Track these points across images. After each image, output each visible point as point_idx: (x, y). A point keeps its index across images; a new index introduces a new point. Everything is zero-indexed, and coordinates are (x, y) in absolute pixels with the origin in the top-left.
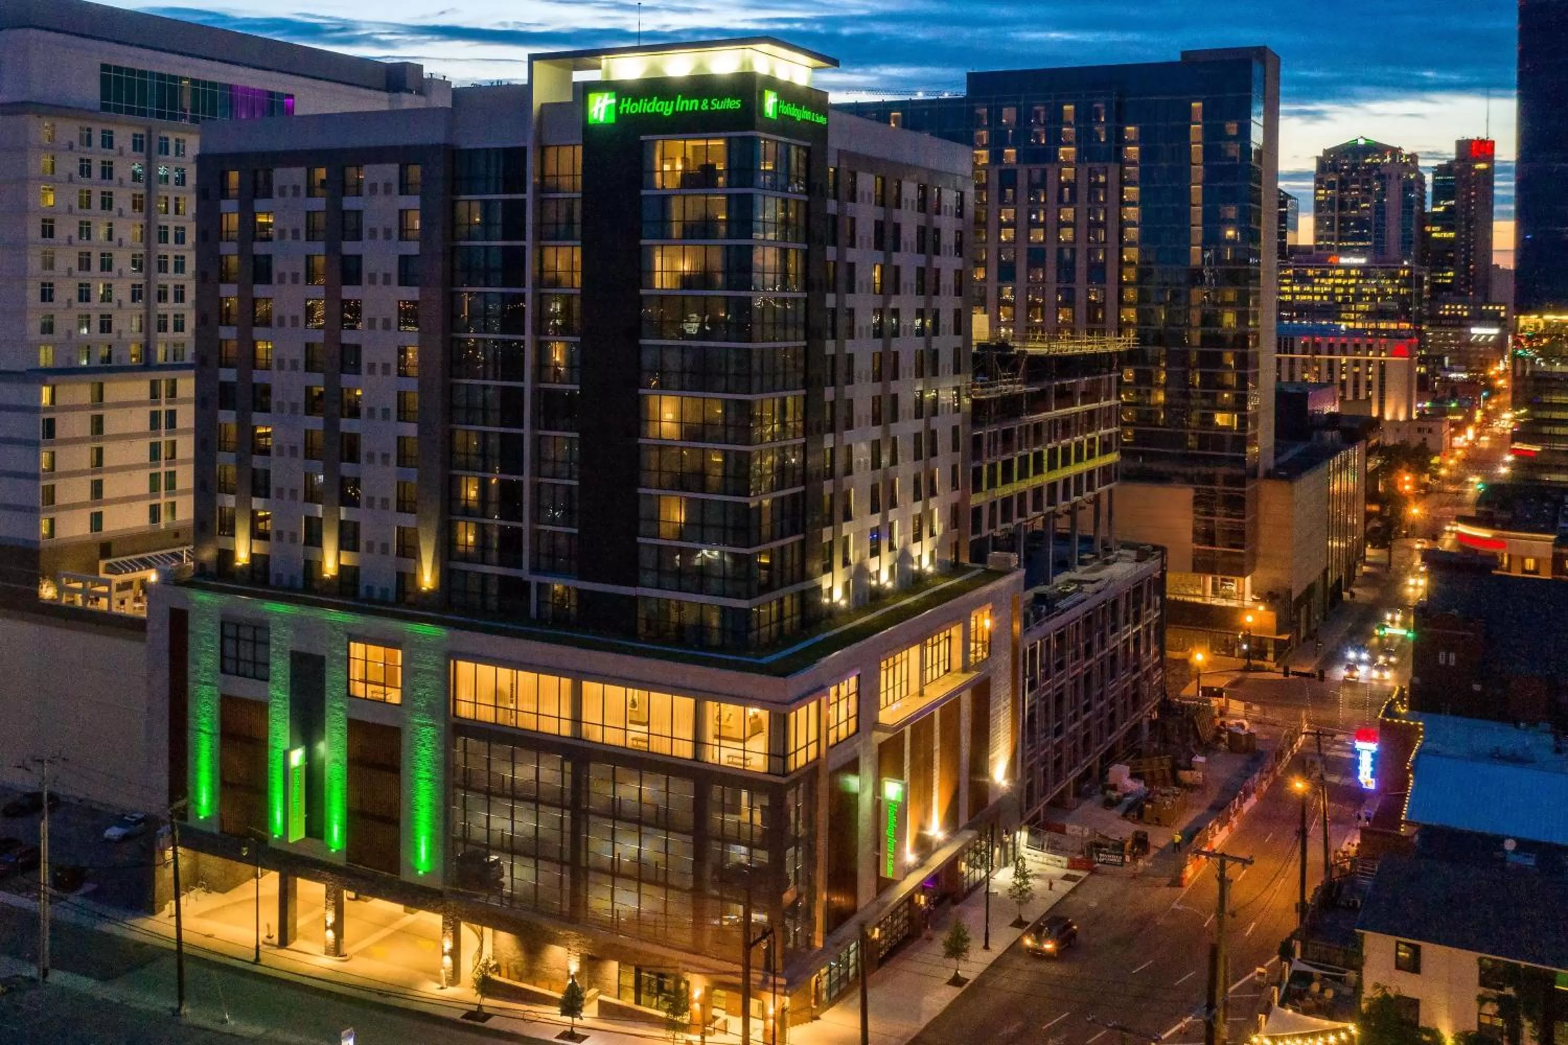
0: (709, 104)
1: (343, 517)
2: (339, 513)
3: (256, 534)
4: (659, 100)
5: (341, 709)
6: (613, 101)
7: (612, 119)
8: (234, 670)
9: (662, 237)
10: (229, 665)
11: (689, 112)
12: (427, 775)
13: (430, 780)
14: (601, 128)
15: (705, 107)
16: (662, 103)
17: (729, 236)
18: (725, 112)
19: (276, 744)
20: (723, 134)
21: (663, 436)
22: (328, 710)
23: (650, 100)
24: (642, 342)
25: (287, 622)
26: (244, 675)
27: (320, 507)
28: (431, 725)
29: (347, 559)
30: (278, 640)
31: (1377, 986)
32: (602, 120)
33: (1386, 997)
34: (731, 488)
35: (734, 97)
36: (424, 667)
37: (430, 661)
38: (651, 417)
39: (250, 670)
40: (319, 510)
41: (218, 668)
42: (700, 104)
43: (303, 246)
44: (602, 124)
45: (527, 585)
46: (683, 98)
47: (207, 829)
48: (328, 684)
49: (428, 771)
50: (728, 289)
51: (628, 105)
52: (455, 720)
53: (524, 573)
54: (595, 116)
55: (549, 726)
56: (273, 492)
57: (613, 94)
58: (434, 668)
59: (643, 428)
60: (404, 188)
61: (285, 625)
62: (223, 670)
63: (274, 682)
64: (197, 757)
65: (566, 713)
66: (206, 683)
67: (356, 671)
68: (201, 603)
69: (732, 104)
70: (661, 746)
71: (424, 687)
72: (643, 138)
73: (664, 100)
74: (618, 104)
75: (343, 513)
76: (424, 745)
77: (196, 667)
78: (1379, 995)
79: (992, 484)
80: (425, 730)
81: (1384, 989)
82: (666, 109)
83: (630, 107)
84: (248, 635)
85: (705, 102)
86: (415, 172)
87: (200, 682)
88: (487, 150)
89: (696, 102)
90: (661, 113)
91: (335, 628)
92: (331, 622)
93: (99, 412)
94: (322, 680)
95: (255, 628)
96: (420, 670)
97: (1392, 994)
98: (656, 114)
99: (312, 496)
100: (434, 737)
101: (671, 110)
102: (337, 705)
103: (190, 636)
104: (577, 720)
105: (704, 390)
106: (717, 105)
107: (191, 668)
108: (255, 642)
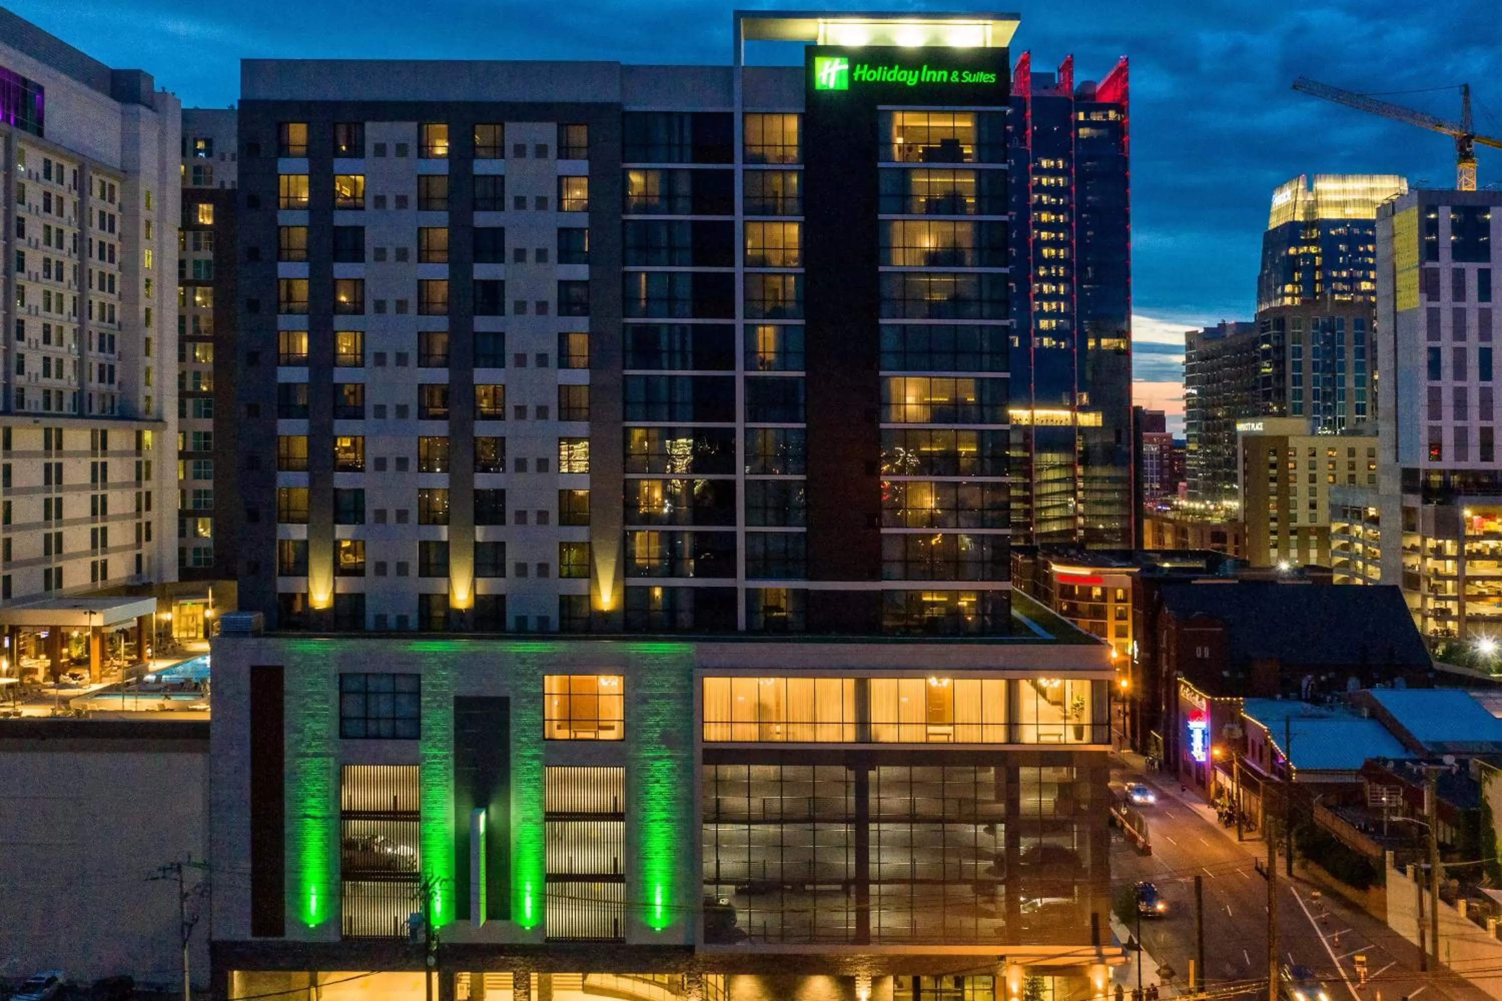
0: (960, 76)
1: (479, 537)
2: (474, 532)
3: (339, 571)
4: (900, 69)
5: (535, 757)
6: (846, 67)
7: (844, 85)
8: (361, 735)
9: (903, 212)
10: (353, 727)
11: (936, 83)
12: (664, 815)
13: (667, 820)
14: (831, 97)
15: (955, 78)
16: (905, 72)
17: (980, 212)
18: (978, 85)
19: (433, 814)
20: (973, 108)
21: (909, 419)
22: (513, 762)
23: (889, 68)
24: (882, 321)
25: (446, 662)
26: (378, 737)
27: (445, 528)
28: (668, 757)
29: (483, 586)
30: (434, 686)
32: (832, 86)
35: (987, 70)
36: (654, 691)
37: (666, 684)
38: (894, 400)
39: (385, 728)
40: (444, 533)
41: (335, 732)
42: (950, 75)
43: (412, 217)
44: (833, 90)
46: (929, 69)
47: (323, 939)
48: (513, 731)
49: (664, 810)
50: (980, 265)
51: (864, 72)
52: (705, 746)
53: (739, 581)
54: (824, 82)
55: (828, 735)
56: (369, 515)
57: (845, 60)
58: (673, 691)
59: (884, 411)
60: (564, 151)
61: (445, 666)
62: (343, 735)
63: (429, 739)
64: (299, 850)
65: (850, 715)
66: (315, 755)
67: (553, 707)
68: (306, 655)
69: (985, 78)
70: (968, 735)
71: (657, 714)
72: (880, 107)
73: (908, 69)
74: (851, 71)
75: (480, 533)
76: (658, 782)
77: (296, 736)
80: (658, 764)
82: (911, 79)
83: (865, 74)
84: (384, 686)
85: (955, 73)
86: (579, 135)
87: (304, 755)
88: (669, 114)
89: (944, 73)
90: (904, 83)
91: (523, 662)
92: (518, 655)
94: (506, 725)
95: (396, 676)
96: (652, 696)
98: (897, 83)
99: (428, 517)
100: (672, 770)
101: (916, 81)
102: (529, 753)
103: (286, 698)
104: (863, 722)
105: (956, 370)
106: (968, 78)
107: (290, 738)
108: (396, 694)
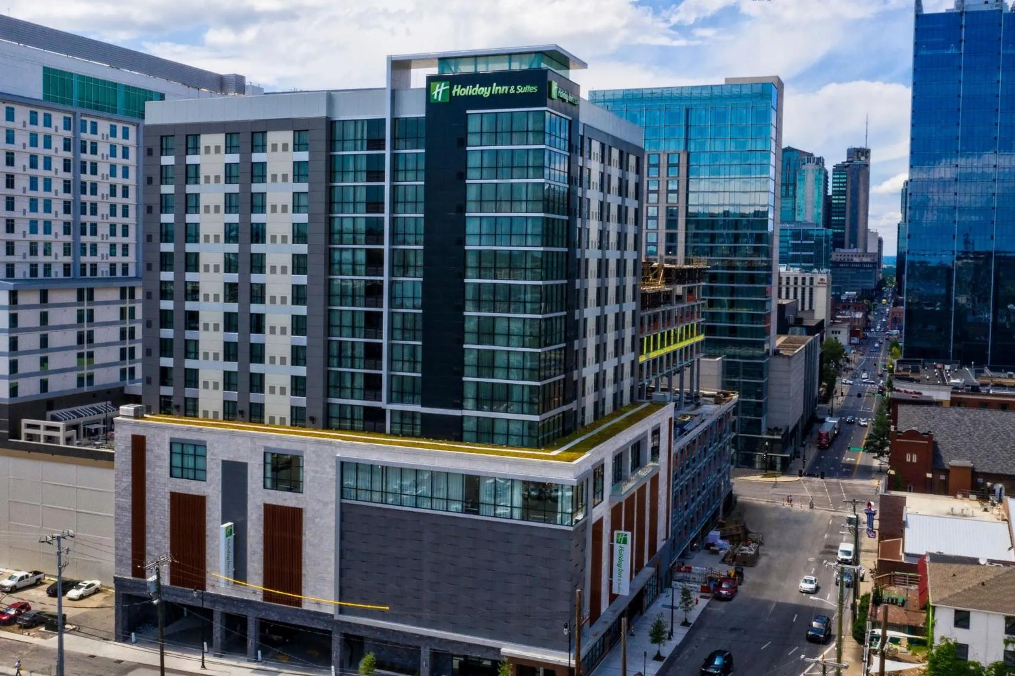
0: (516, 89)
1: (252, 371)
2: (250, 366)
4: (480, 87)
6: (447, 88)
7: (446, 99)
8: (180, 475)
9: (481, 178)
10: (177, 471)
11: (501, 94)
14: (439, 105)
15: (512, 91)
16: (482, 88)
17: (527, 177)
18: (525, 94)
22: (249, 499)
23: (474, 86)
24: (467, 247)
26: (188, 477)
27: (236, 364)
30: (213, 453)
31: (942, 638)
32: (439, 99)
33: (948, 644)
34: (527, 344)
35: (532, 84)
39: (191, 474)
41: (168, 473)
42: (509, 89)
43: (223, 187)
44: (439, 102)
45: (383, 411)
46: (497, 85)
48: (249, 482)
52: (342, 501)
53: (383, 404)
54: (435, 96)
56: (201, 356)
57: (448, 82)
60: (298, 147)
62: (172, 475)
63: (210, 481)
67: (269, 471)
69: (531, 89)
72: (468, 112)
73: (484, 87)
75: (253, 367)
78: (944, 644)
79: (648, 351)
81: (947, 640)
82: (485, 92)
83: (459, 91)
84: (191, 450)
85: (513, 87)
88: (356, 121)
89: (507, 88)
90: (481, 96)
91: (254, 443)
93: (45, 310)
95: (195, 446)
97: (951, 642)
98: (476, 96)
99: (229, 357)
101: (488, 94)
103: (147, 453)
106: (521, 90)
108: (195, 456)
